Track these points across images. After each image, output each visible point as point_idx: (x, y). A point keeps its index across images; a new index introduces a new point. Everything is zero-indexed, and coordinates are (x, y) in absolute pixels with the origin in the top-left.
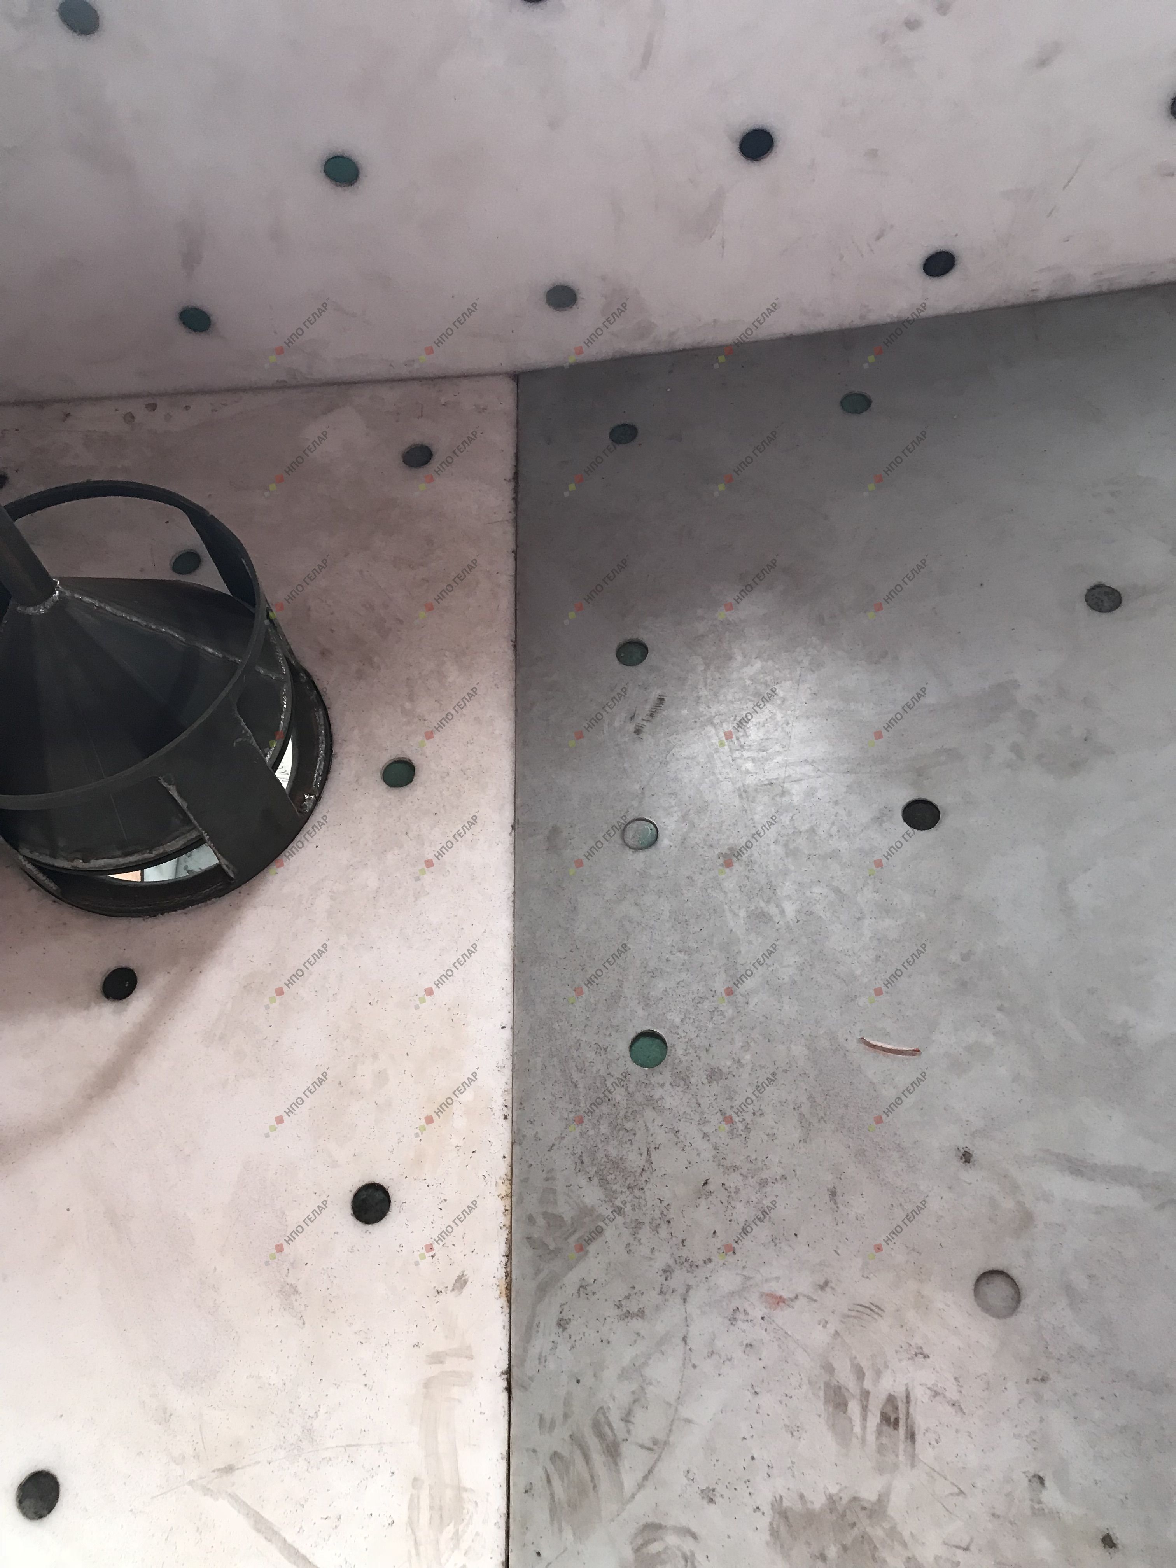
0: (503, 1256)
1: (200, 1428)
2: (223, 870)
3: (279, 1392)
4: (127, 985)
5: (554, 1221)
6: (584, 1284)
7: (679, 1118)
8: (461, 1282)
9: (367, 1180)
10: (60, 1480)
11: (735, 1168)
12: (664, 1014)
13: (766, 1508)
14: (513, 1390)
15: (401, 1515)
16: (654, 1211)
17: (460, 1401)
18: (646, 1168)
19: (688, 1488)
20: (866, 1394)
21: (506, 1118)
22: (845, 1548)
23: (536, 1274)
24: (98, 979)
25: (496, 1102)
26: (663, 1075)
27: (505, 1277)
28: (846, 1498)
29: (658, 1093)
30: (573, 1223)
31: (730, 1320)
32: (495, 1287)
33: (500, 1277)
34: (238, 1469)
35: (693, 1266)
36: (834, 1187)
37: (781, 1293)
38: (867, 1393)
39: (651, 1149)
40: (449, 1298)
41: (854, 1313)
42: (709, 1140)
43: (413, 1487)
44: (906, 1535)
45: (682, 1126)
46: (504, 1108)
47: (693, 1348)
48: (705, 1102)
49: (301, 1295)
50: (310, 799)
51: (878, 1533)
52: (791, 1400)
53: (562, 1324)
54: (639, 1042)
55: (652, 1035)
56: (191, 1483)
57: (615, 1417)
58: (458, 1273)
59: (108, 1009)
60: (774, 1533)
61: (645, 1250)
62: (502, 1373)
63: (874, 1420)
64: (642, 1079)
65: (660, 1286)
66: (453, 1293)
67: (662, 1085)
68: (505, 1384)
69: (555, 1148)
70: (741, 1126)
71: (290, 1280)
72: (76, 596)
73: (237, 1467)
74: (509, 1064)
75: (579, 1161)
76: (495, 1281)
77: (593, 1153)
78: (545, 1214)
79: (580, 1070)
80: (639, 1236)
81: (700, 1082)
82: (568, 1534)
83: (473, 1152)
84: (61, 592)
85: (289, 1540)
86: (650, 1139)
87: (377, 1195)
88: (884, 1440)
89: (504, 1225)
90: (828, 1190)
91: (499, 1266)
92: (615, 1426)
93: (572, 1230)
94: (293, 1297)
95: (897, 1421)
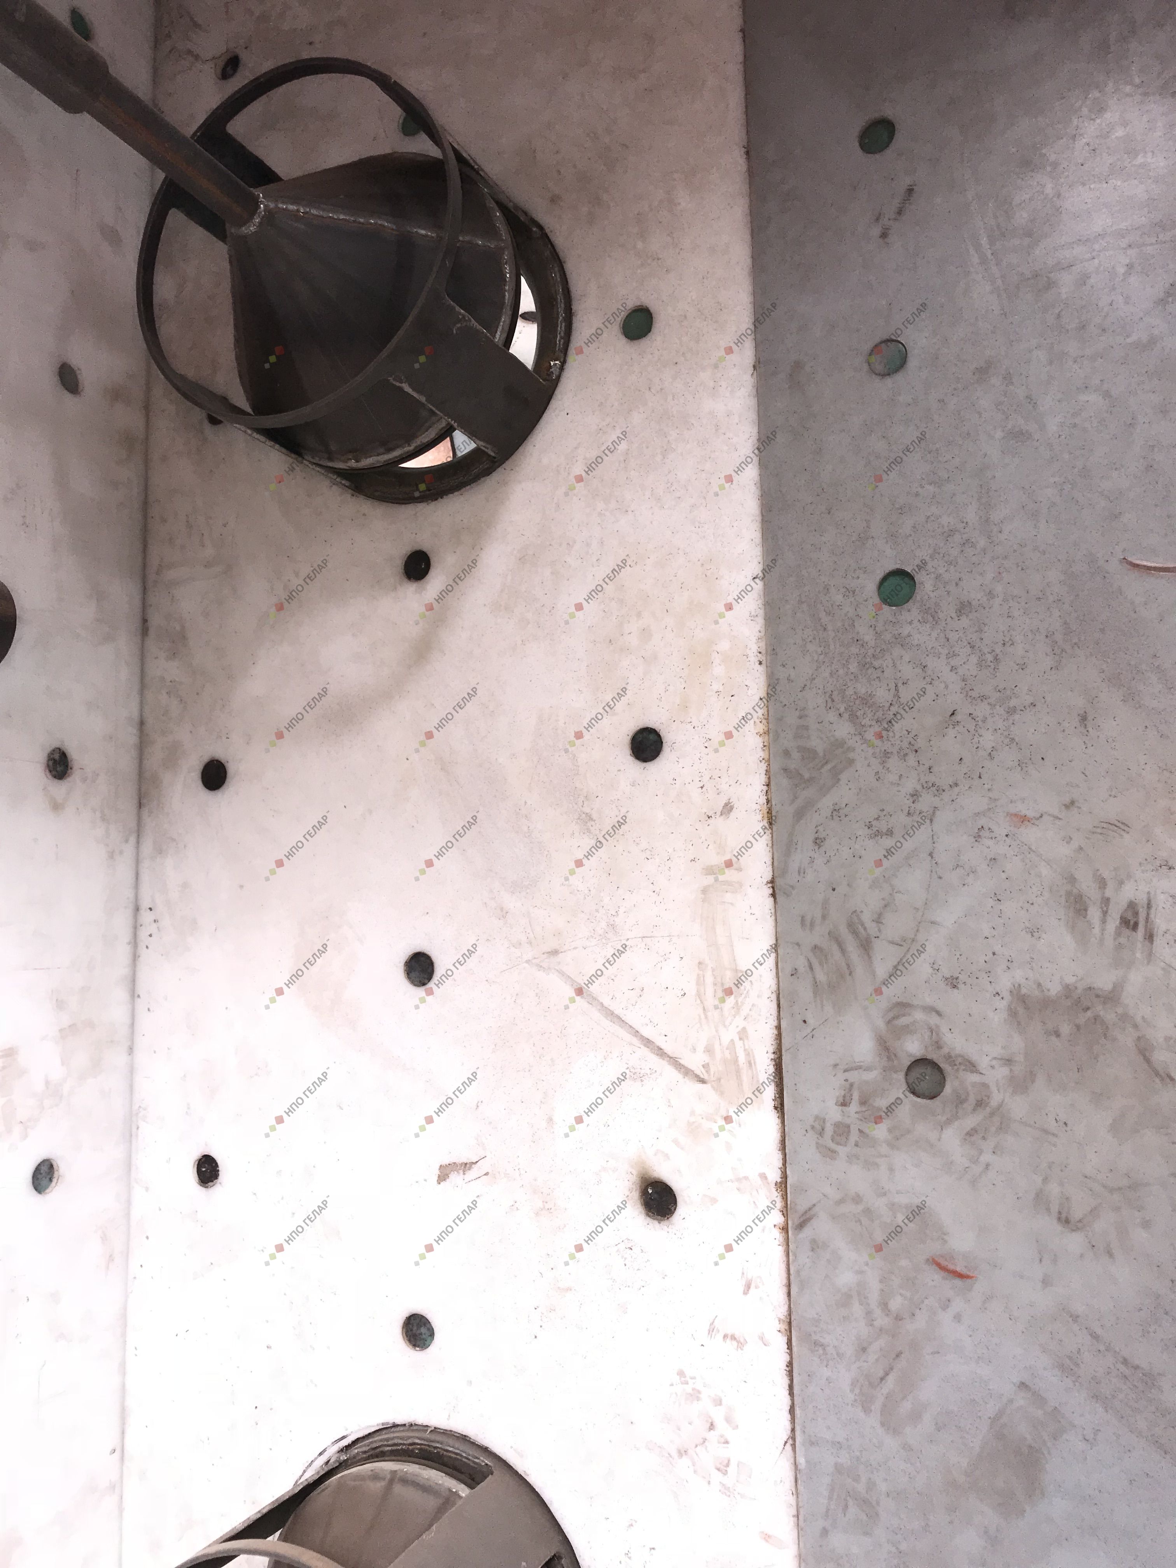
0: (764, 785)
1: (530, 922)
2: (483, 451)
3: (586, 897)
4: (423, 566)
5: (809, 754)
6: (837, 808)
7: (927, 653)
8: (728, 808)
9: (641, 725)
10: (434, 959)
11: (983, 698)
12: (913, 551)
13: (1006, 994)
14: (777, 896)
15: (691, 989)
16: (902, 742)
17: (732, 904)
18: (894, 703)
19: (934, 975)
20: (1106, 901)
21: (760, 663)
22: (1078, 1027)
23: (793, 801)
24: (399, 563)
25: (750, 649)
26: (911, 612)
27: (766, 804)
28: (1081, 986)
29: (906, 630)
30: (825, 755)
31: (975, 837)
32: (758, 811)
33: (761, 803)
34: (562, 952)
35: (940, 791)
36: (1085, 712)
37: (1024, 812)
38: (1108, 900)
39: (899, 685)
40: (719, 822)
41: (1099, 830)
42: (956, 673)
43: (699, 968)
44: (1138, 1019)
45: (932, 662)
46: (758, 654)
47: (939, 862)
48: (953, 636)
49: (596, 822)
50: (555, 364)
51: (1110, 1017)
52: (1032, 906)
53: (818, 842)
54: (888, 581)
55: (900, 573)
56: (528, 962)
57: (867, 917)
58: (724, 801)
59: (411, 588)
60: (1013, 1013)
61: (893, 777)
62: (768, 883)
63: (1113, 923)
64: (890, 619)
65: (908, 809)
66: (722, 817)
67: (911, 623)
68: (770, 891)
69: (806, 688)
70: (990, 657)
71: (587, 810)
72: (280, 205)
73: (560, 951)
74: (761, 612)
75: (829, 700)
76: (758, 807)
77: (842, 692)
78: (801, 749)
79: (828, 613)
80: (887, 765)
81: (949, 616)
82: (829, 1009)
83: (732, 696)
84: (265, 206)
85: (606, 1004)
86: (899, 675)
87: (651, 738)
88: (1122, 940)
89: (763, 759)
90: (1079, 715)
91: (761, 794)
92: (867, 925)
93: (825, 761)
94: (589, 824)
95: (1136, 925)
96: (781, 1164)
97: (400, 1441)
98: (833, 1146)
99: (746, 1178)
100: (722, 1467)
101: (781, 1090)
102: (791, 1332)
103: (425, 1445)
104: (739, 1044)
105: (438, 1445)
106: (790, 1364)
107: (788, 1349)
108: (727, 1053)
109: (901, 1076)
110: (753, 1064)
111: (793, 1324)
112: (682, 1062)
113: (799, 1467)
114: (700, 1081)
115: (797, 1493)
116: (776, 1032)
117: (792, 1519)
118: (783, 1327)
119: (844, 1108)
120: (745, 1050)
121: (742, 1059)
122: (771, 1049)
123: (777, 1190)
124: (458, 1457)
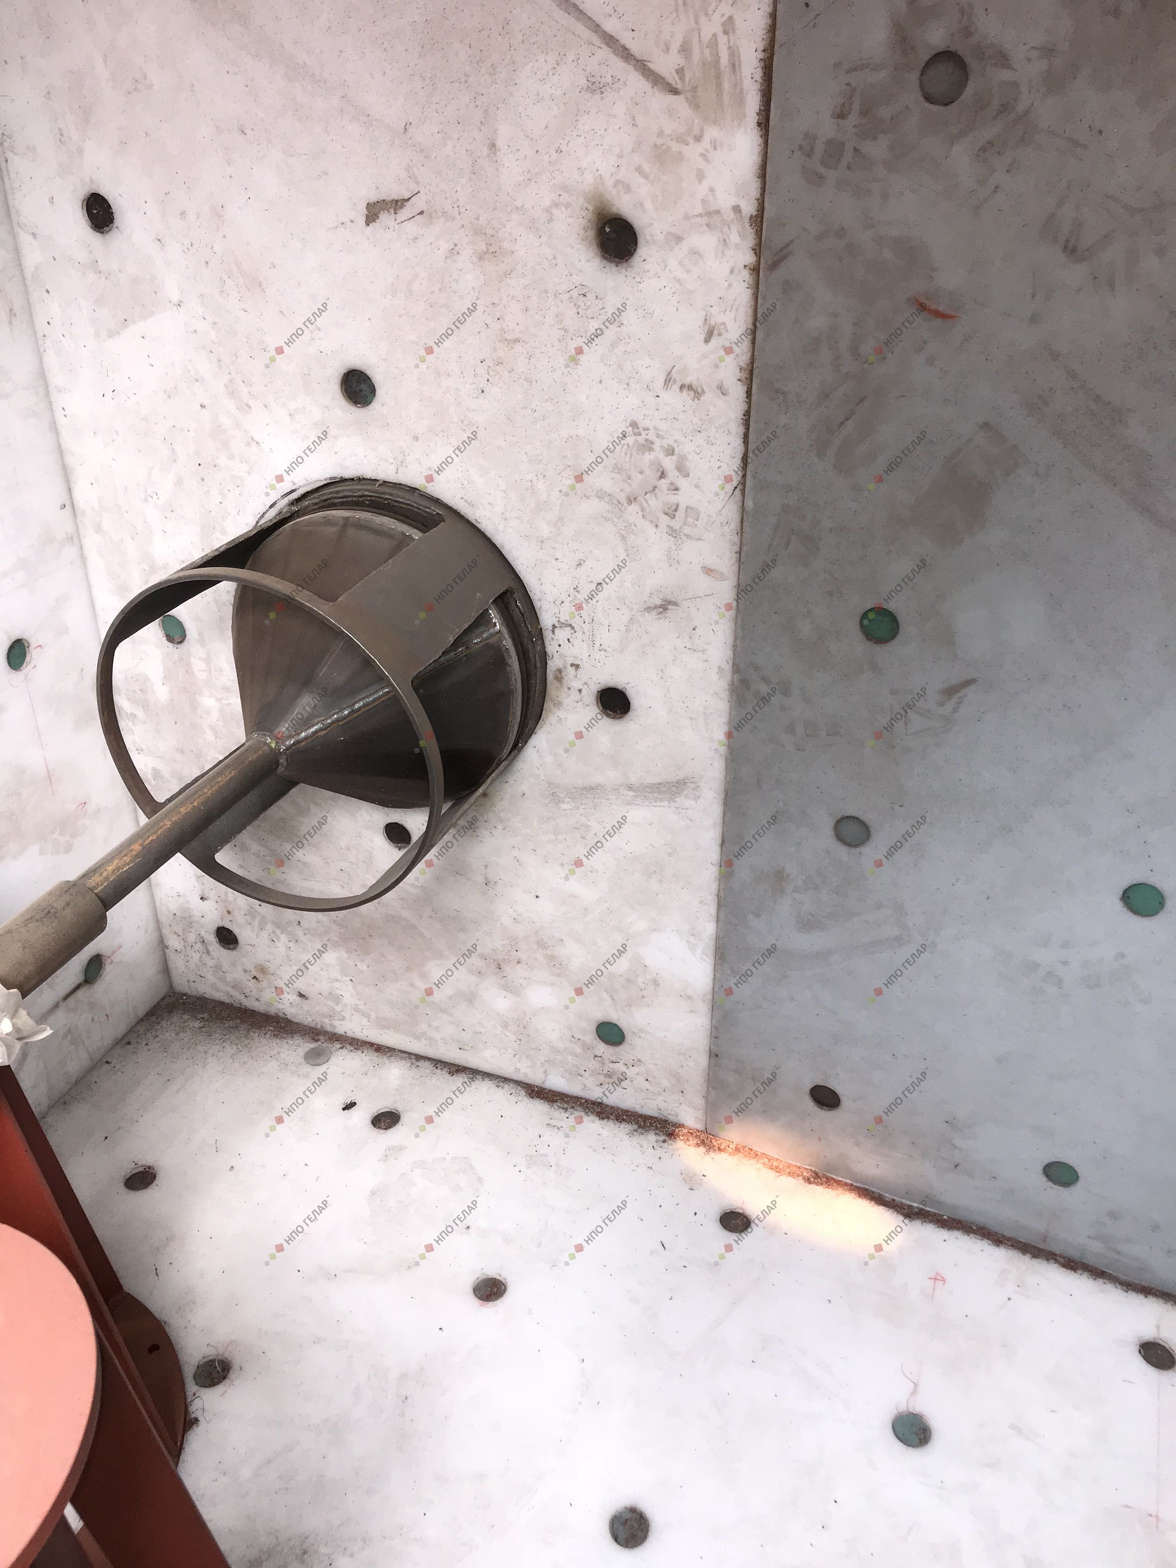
96: (759, 194)
97: (349, 494)
98: (822, 170)
99: (718, 212)
100: (671, 512)
101: (767, 100)
102: (751, 381)
103: (376, 497)
104: (723, 40)
105: (388, 497)
106: (747, 414)
107: (746, 398)
108: (707, 52)
109: (914, 77)
110: (737, 67)
111: (755, 372)
112: (652, 66)
113: (747, 509)
114: (671, 91)
115: (741, 532)
116: (769, 22)
117: (735, 555)
118: (744, 375)
119: (840, 120)
120: (729, 48)
121: (724, 61)
122: (761, 45)
123: (752, 225)
124: (409, 507)
